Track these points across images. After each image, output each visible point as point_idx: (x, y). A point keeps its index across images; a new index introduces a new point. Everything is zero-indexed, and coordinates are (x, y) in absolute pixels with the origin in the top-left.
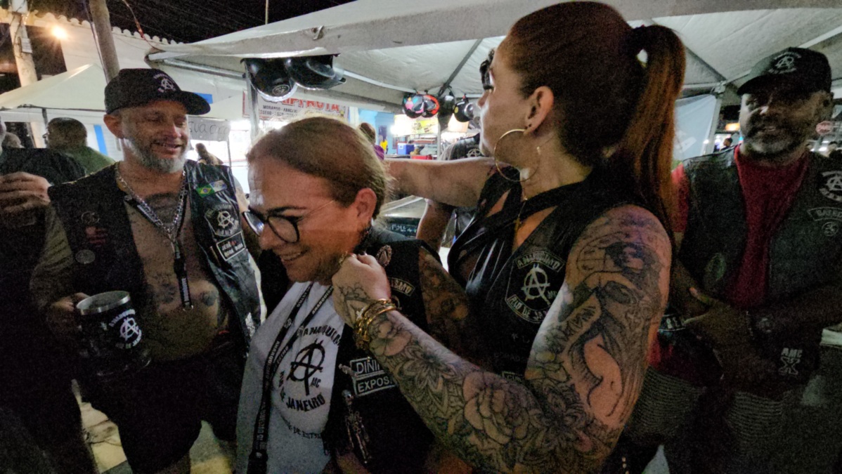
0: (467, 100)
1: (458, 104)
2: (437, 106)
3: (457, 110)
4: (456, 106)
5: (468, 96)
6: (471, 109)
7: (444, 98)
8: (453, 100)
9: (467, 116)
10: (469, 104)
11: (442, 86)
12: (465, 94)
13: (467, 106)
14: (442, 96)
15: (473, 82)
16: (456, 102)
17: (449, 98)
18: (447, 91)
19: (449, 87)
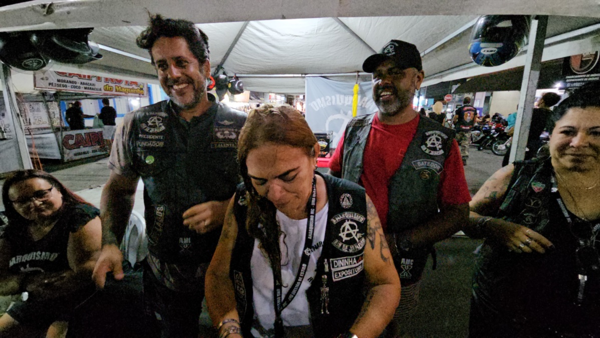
0: (237, 78)
1: (231, 81)
2: (213, 82)
3: (230, 86)
4: (229, 82)
5: (237, 75)
6: (241, 85)
7: (218, 76)
8: (226, 78)
9: (238, 90)
10: (239, 81)
11: (216, 67)
12: (235, 74)
13: (237, 83)
14: (217, 75)
15: (241, 65)
16: (228, 80)
17: (222, 76)
18: (221, 71)
19: (222, 68)
